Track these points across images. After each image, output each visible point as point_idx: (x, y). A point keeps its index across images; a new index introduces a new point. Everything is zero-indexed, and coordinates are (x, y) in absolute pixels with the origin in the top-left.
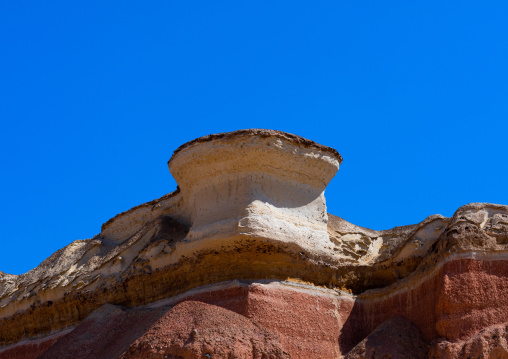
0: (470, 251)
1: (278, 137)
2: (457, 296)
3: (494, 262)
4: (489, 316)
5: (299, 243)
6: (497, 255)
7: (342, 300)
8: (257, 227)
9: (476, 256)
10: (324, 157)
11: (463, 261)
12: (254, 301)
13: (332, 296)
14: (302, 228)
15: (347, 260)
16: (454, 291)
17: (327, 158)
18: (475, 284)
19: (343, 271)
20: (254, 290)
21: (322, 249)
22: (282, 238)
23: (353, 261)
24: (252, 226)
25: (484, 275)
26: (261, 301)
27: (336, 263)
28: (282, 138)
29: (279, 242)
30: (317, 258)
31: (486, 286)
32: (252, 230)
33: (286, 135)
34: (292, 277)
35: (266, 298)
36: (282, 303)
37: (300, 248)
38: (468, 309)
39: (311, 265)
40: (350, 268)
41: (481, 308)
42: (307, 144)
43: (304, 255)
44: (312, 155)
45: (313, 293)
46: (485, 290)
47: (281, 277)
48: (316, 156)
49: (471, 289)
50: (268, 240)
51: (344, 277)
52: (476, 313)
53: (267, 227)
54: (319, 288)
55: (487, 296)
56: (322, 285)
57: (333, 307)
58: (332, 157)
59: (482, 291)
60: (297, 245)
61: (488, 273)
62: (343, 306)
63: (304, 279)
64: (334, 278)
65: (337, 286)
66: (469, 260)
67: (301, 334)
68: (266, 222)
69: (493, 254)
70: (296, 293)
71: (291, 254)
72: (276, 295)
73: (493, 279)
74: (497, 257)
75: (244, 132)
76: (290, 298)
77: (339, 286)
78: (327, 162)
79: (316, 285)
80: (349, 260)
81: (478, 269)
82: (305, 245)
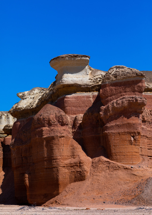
0: (106, 82)
1: (66, 57)
2: (104, 94)
3: (114, 83)
4: (113, 98)
5: (77, 83)
6: (114, 81)
7: (93, 95)
8: (64, 81)
9: (108, 83)
10: (82, 58)
11: (105, 85)
12: (66, 101)
13: (90, 95)
14: (79, 79)
15: (94, 84)
16: (103, 93)
17: (84, 58)
18: (108, 90)
19: (93, 87)
20: (66, 98)
21: (86, 83)
22: (72, 83)
23: (97, 84)
24: (63, 81)
25: (111, 87)
26: (68, 100)
27: (91, 85)
28: (68, 57)
29: (71, 84)
30: (84, 86)
31: (111, 90)
32: (63, 83)
33: (69, 55)
34: (78, 92)
35: (69, 99)
36: (74, 99)
37: (78, 84)
38: (107, 97)
39: (83, 88)
40: (96, 86)
41: (111, 96)
42: (76, 56)
43: (80, 86)
44: (78, 59)
45: (84, 95)
46: (111, 91)
47: (75, 92)
48: (79, 59)
49: (107, 92)
50: (67, 84)
51: (94, 88)
52: (109, 98)
53: (67, 81)
54: (86, 93)
55: (112, 93)
56: (88, 92)
57: (90, 97)
58: (85, 57)
59: (111, 92)
60: (77, 84)
61: (112, 86)
62: (93, 97)
63: (82, 91)
64: (91, 89)
65: (92, 91)
66: (106, 84)
67: (80, 107)
68: (67, 80)
69: (113, 81)
70: (78, 96)
71: (76, 86)
72: (72, 98)
73: (113, 88)
74: (114, 82)
75: (58, 57)
76: (77, 98)
77: (93, 91)
78: (83, 59)
79: (86, 92)
80: (95, 84)
81: (109, 86)
82: (79, 83)
